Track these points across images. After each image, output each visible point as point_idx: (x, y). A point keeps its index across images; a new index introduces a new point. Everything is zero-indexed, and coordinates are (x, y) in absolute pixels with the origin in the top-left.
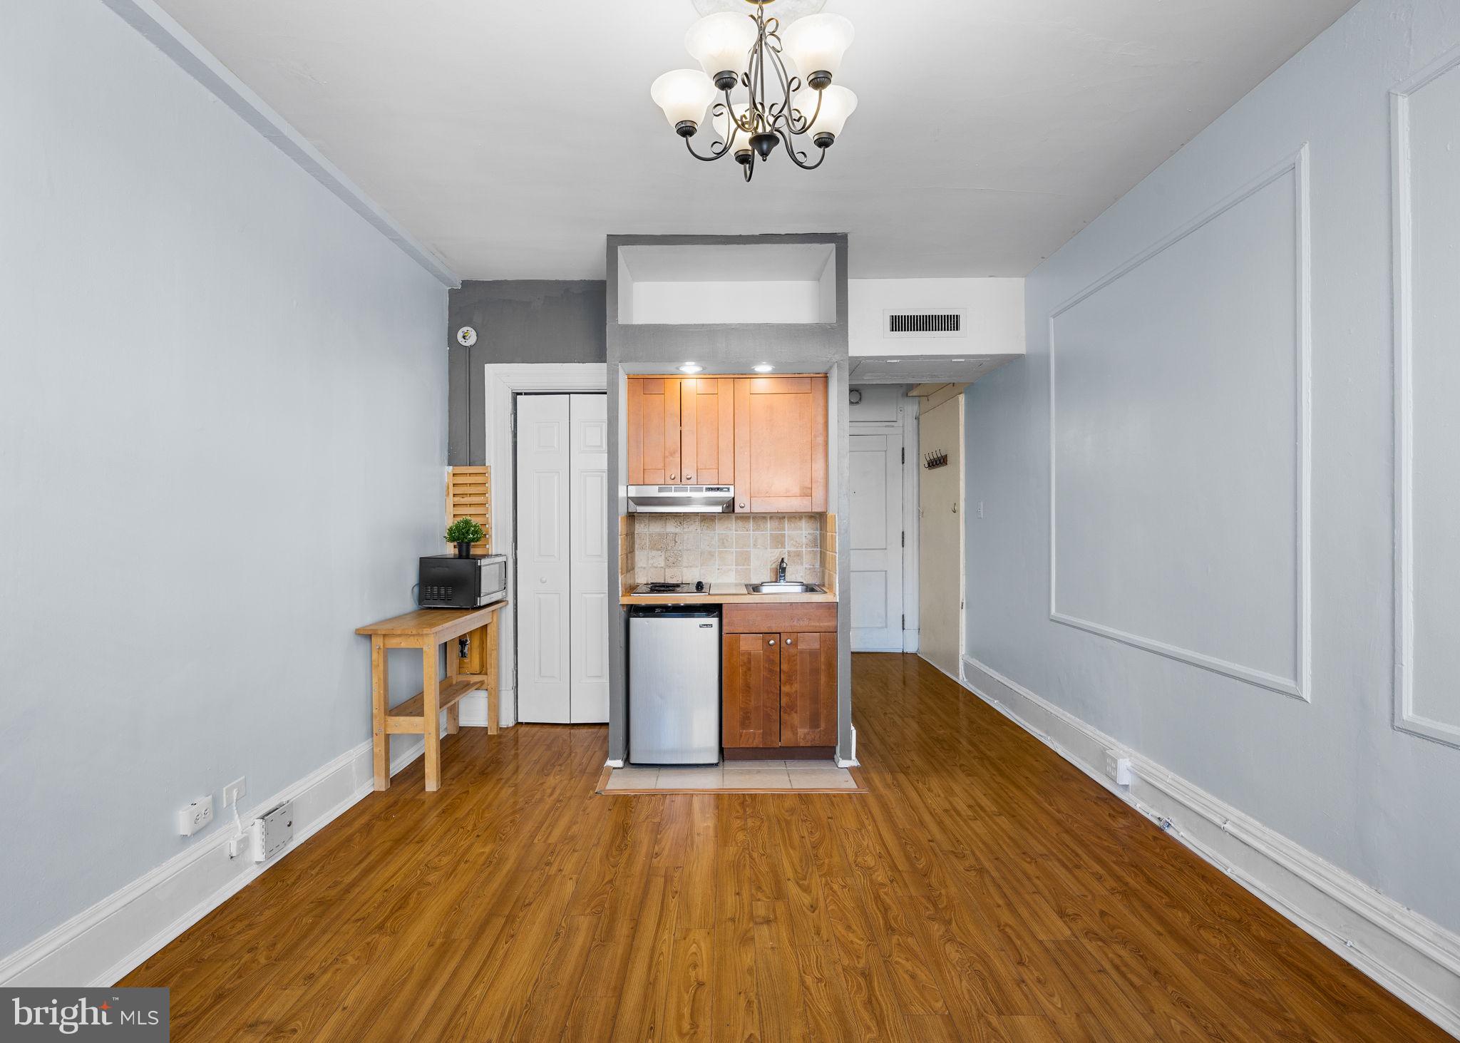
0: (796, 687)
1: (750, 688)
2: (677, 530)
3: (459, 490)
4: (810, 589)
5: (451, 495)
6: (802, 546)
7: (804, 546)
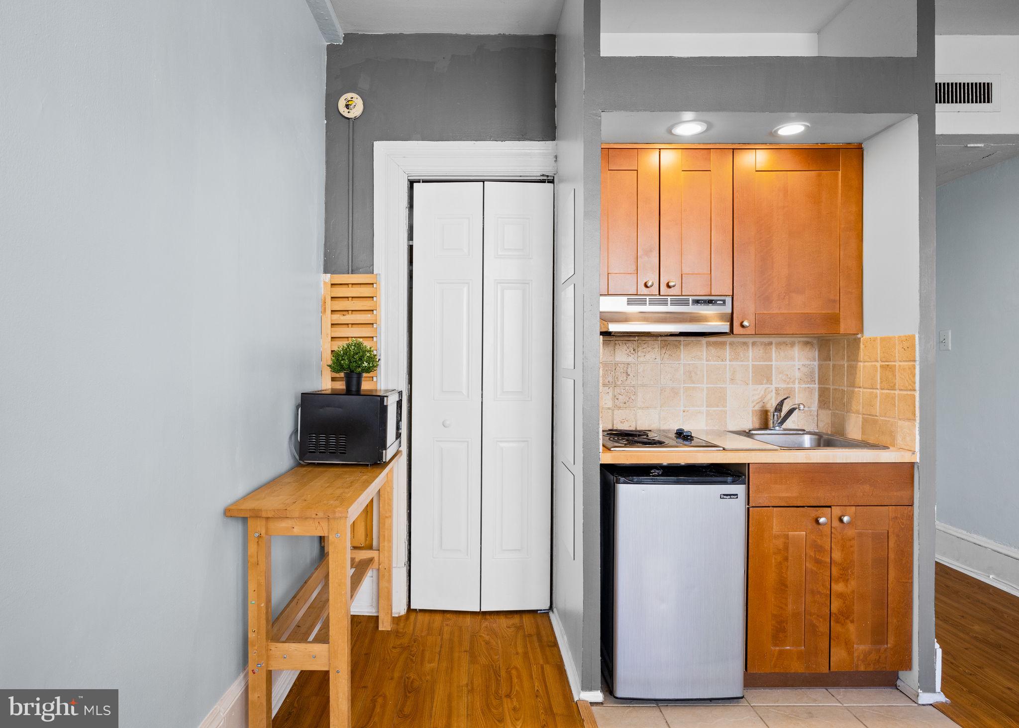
0: (853, 584)
1: (786, 586)
2: (630, 359)
3: (340, 305)
4: (824, 441)
5: (329, 312)
6: (794, 382)
7: (797, 381)
